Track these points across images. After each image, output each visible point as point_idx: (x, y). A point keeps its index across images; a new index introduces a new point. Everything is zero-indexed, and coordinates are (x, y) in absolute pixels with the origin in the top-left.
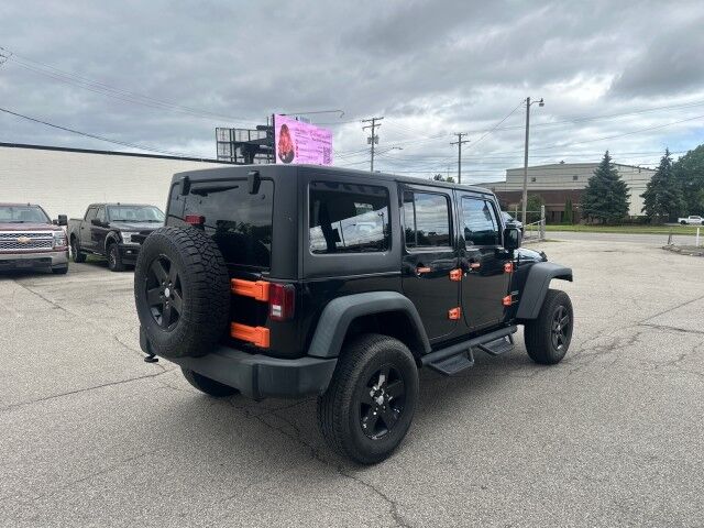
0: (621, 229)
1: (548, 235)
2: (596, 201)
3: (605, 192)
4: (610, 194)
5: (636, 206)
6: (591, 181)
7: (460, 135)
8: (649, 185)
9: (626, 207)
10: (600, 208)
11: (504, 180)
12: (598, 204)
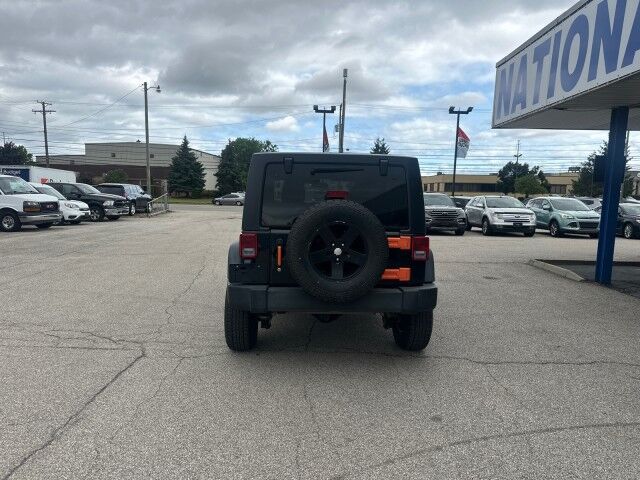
0: (202, 201)
1: (171, 206)
2: (180, 178)
3: (186, 170)
4: (191, 172)
5: (210, 182)
6: (175, 160)
7: (43, 104)
8: (219, 167)
9: (202, 183)
10: (184, 184)
11: (84, 153)
12: (182, 180)
